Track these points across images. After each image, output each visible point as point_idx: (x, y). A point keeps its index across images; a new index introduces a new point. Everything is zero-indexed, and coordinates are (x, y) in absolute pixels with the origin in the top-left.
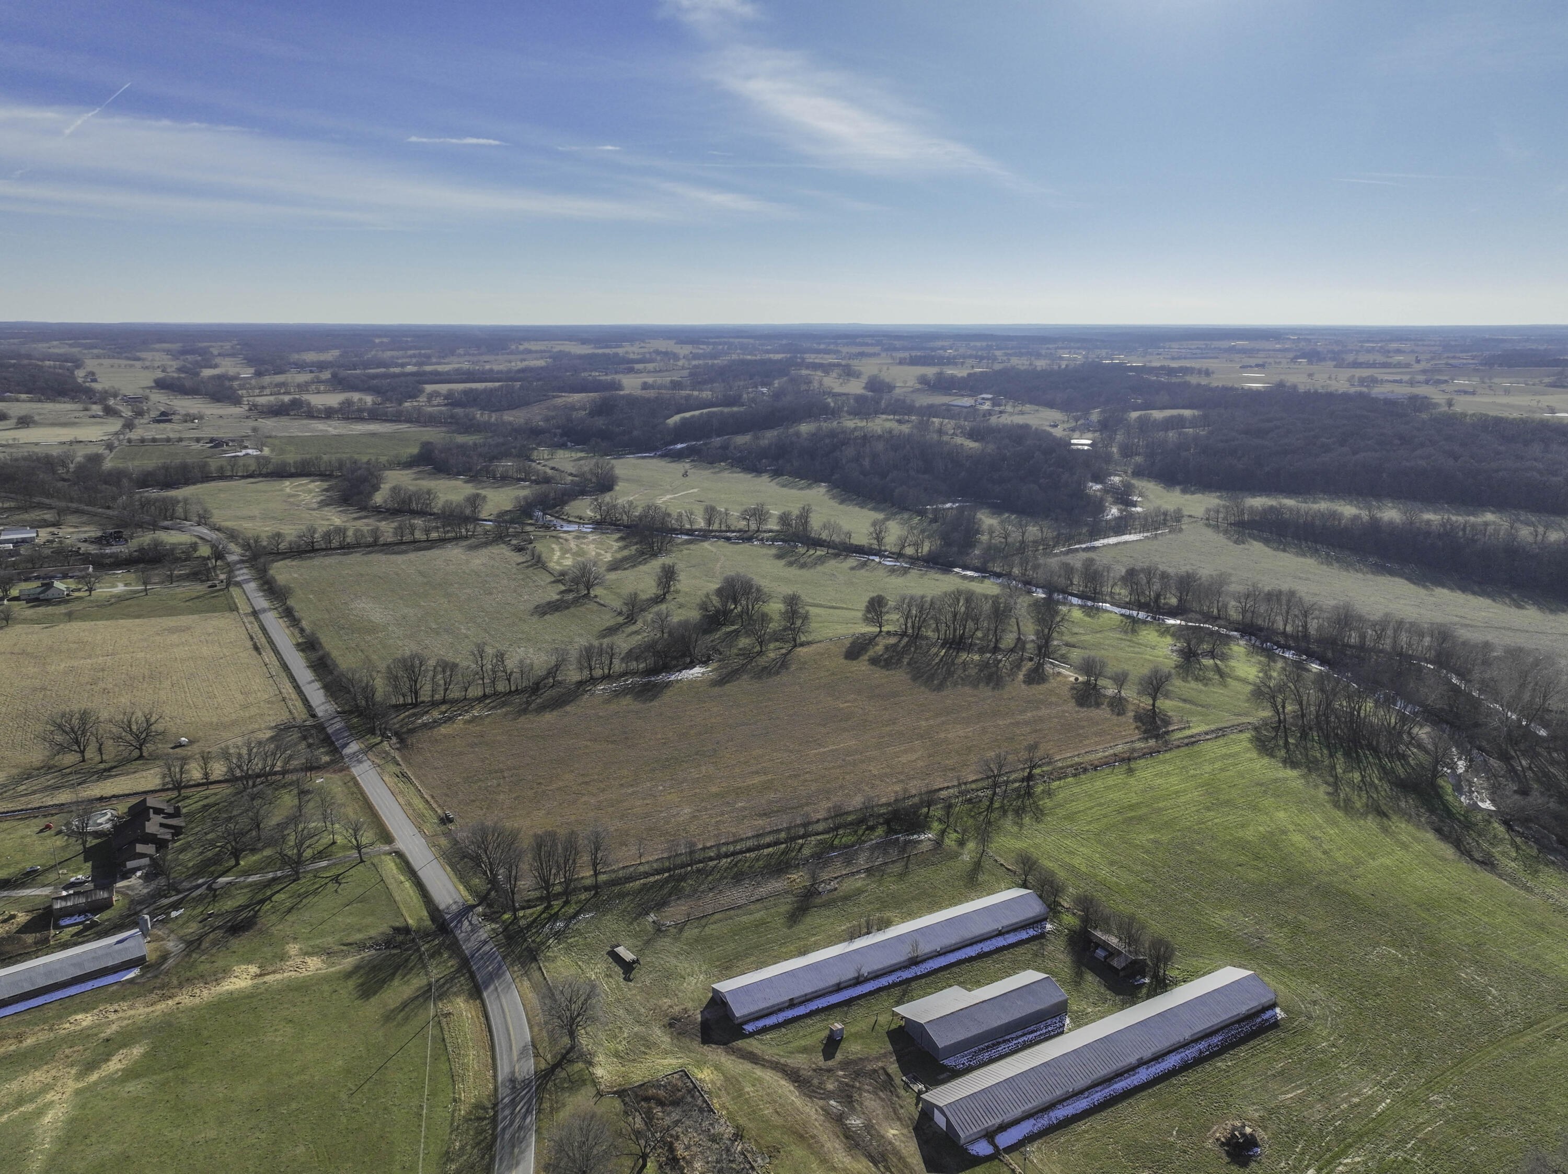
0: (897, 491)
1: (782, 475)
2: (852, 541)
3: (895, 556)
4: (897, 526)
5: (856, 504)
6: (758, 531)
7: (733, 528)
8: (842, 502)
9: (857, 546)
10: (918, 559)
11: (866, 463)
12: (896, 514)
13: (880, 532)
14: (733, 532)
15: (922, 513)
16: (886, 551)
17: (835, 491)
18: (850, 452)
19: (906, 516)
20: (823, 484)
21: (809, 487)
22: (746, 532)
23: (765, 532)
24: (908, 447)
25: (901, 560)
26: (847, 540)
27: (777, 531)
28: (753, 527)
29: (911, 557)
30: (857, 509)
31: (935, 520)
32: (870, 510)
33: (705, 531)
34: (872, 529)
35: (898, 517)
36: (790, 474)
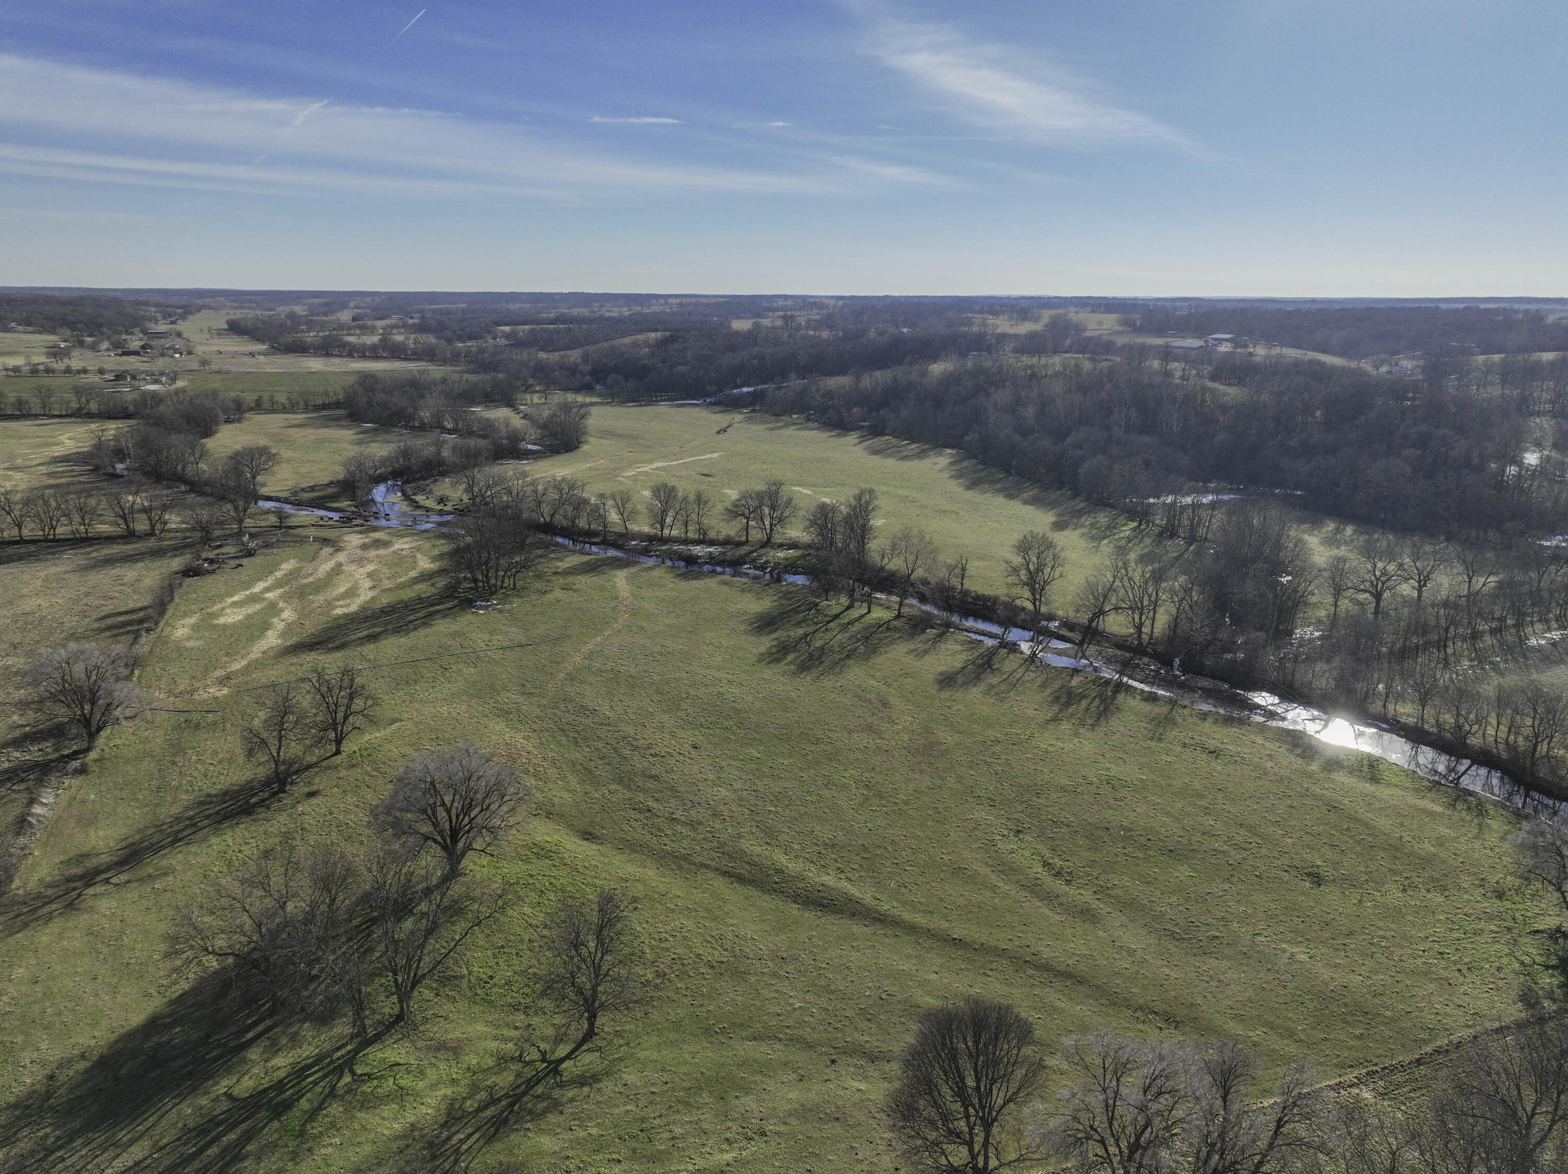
0: (1086, 465)
1: (882, 434)
2: (969, 585)
3: (1077, 636)
4: (1083, 543)
5: (1000, 491)
6: (767, 543)
7: (712, 535)
8: (972, 485)
9: (978, 597)
10: (1139, 650)
11: (1029, 412)
12: (1080, 513)
13: (1039, 569)
14: (712, 543)
15: (1141, 515)
16: (1051, 618)
17: (965, 464)
18: (1003, 396)
19: (1103, 519)
20: (949, 451)
21: (922, 454)
22: (739, 544)
23: (781, 546)
24: (1108, 386)
25: (1092, 649)
26: (955, 582)
27: (808, 546)
28: (756, 535)
29: (1121, 644)
30: (1000, 500)
31: (1169, 532)
32: (1026, 502)
33: (651, 539)
34: (1017, 560)
35: (1087, 521)
36: (896, 434)
